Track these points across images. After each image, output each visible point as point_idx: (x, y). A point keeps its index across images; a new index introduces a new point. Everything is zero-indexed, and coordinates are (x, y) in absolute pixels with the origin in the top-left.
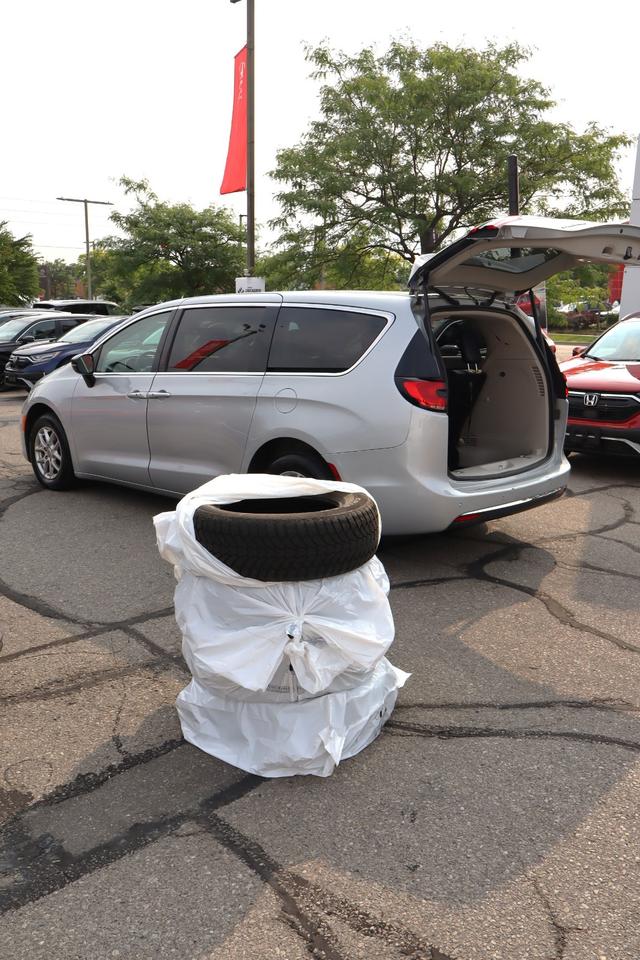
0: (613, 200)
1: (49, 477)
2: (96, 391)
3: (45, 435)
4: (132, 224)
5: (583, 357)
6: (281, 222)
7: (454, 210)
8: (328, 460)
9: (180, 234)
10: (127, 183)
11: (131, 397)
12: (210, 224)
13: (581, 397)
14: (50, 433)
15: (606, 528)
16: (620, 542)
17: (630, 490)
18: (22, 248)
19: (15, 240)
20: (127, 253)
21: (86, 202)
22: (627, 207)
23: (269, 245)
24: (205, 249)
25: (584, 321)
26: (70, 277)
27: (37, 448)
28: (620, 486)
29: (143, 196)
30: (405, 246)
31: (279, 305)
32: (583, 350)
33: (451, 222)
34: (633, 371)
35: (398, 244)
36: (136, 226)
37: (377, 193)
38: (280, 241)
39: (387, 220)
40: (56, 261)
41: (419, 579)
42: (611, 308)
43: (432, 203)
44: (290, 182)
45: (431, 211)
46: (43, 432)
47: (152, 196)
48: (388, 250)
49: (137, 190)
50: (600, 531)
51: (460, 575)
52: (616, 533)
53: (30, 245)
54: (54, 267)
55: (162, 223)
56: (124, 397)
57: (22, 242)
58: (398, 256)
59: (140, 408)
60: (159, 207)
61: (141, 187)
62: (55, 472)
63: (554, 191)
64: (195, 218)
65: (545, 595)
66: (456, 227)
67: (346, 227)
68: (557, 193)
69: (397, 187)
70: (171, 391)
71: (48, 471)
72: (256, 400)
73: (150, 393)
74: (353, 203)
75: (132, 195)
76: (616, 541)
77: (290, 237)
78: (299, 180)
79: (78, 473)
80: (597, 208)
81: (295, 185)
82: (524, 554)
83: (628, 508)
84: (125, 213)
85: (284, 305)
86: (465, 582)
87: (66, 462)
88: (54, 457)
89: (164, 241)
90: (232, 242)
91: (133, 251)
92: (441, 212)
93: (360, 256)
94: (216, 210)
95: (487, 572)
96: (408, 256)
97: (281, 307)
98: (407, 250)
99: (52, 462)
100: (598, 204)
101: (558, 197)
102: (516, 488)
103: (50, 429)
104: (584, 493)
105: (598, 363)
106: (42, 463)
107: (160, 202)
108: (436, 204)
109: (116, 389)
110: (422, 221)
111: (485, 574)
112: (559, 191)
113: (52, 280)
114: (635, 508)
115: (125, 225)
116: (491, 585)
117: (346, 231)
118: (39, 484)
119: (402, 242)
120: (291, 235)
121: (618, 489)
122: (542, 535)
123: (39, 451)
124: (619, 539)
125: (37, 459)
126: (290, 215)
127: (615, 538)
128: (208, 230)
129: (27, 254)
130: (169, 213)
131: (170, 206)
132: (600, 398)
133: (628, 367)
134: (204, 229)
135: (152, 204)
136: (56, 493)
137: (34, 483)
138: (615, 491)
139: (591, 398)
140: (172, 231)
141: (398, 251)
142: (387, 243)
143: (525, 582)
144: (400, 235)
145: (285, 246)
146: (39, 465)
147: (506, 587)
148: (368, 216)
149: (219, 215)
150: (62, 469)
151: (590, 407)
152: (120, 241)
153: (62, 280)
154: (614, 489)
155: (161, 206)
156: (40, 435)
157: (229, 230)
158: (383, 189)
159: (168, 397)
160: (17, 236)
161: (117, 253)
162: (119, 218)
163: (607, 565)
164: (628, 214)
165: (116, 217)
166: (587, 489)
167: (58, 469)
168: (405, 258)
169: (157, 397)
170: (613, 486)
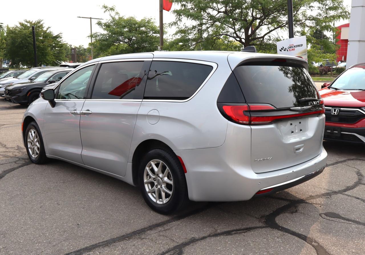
0: (340, 11)
1: (34, 156)
2: (55, 110)
3: (32, 134)
4: (107, 26)
5: (329, 88)
6: (175, 23)
7: (261, 17)
8: (177, 154)
9: (130, 31)
10: (105, 7)
11: (72, 113)
12: (144, 26)
13: (330, 110)
14: (34, 132)
15: (348, 189)
16: (358, 198)
17: (359, 162)
18: (57, 39)
19: (54, 35)
20: (104, 40)
21: (91, 18)
22: (347, 13)
23: (171, 36)
24: (142, 38)
25: (325, 71)
26: (86, 53)
27: (28, 140)
28: (353, 159)
29: (113, 13)
30: (237, 34)
31: (151, 60)
32: (329, 85)
33: (259, 23)
34: (354, 95)
35: (233, 33)
36: (109, 27)
37: (223, 10)
38: (176, 34)
39: (229, 22)
40: (80, 46)
41: (235, 228)
42: (338, 65)
43: (250, 14)
44: (180, 4)
45: (250, 18)
46: (31, 132)
47: (117, 13)
48: (229, 37)
49: (110, 11)
50: (345, 190)
51: (261, 224)
52: (354, 192)
53: (61, 38)
54: (78, 49)
55: (121, 26)
56: (68, 113)
57: (57, 37)
58: (234, 40)
59: (76, 120)
60: (120, 18)
61: (112, 9)
62: (37, 154)
63: (310, 7)
64: (137, 23)
65: (315, 242)
66: (262, 25)
67: (208, 25)
68: (311, 8)
69: (232, 7)
70: (93, 110)
71: (33, 153)
72: (136, 116)
73: (82, 111)
74: (211, 14)
75: (108, 13)
76: (356, 198)
77: (181, 31)
78: (184, 3)
79: (48, 155)
80: (331, 15)
81: (182, 5)
82: (300, 208)
83: (359, 174)
84: (103, 21)
85: (154, 59)
86: (264, 231)
87: (42, 149)
88: (36, 146)
89: (122, 34)
90: (155, 35)
91: (107, 39)
92: (254, 19)
93: (215, 40)
94: (147, 20)
95: (277, 222)
96: (238, 39)
97: (152, 61)
98: (238, 36)
99: (36, 148)
100: (332, 13)
101: (312, 10)
102: (295, 170)
103: (35, 131)
104: (333, 164)
105: (337, 92)
106: (31, 149)
107: (121, 16)
108: (252, 14)
109: (68, 108)
110: (245, 22)
111: (276, 224)
112: (312, 7)
113: (78, 54)
114: (363, 174)
115: (103, 27)
116: (280, 233)
117: (208, 28)
118: (30, 161)
119: (235, 33)
120: (181, 30)
121: (352, 161)
122: (310, 194)
123: (29, 142)
124: (357, 196)
125: (29, 146)
126: (179, 20)
127: (355, 195)
128: (143, 29)
129: (60, 42)
130: (125, 21)
131: (125, 18)
132: (340, 111)
133: (351, 93)
134: (141, 29)
135: (117, 17)
136: (37, 166)
137: (27, 159)
138: (350, 163)
139: (335, 110)
140: (126, 30)
141: (234, 37)
142: (228, 34)
143: (301, 231)
144: (234, 29)
145: (179, 36)
146: (30, 150)
147: (290, 235)
148: (218, 20)
149: (149, 22)
150: (40, 152)
151: (334, 116)
152: (101, 35)
153: (82, 55)
154: (349, 162)
155: (121, 18)
156: (30, 133)
157: (153, 29)
158: (226, 7)
159: (90, 114)
160: (55, 34)
161: (100, 40)
162: (101, 23)
163: (353, 217)
164: (347, 18)
165: (99, 24)
166: (335, 161)
167: (38, 152)
168: (237, 40)
169: (85, 114)
170: (349, 160)
